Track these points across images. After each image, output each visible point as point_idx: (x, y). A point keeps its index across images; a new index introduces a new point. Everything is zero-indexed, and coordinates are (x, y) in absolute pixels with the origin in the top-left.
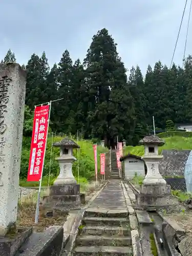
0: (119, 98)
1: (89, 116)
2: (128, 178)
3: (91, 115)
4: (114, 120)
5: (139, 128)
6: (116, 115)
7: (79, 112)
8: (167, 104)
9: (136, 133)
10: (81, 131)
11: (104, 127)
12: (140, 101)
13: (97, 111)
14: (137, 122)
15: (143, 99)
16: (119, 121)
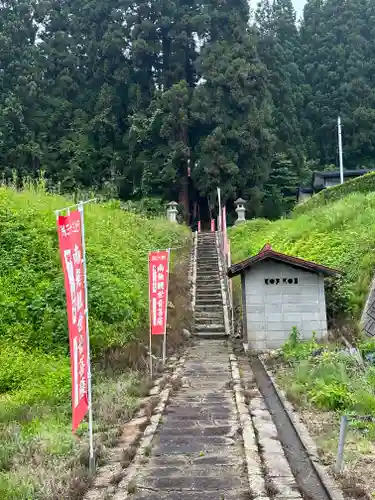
0: (223, 71)
1: (134, 128)
2: (259, 346)
3: (139, 125)
4: (209, 141)
5: (283, 166)
6: (215, 125)
7: (101, 117)
8: (363, 95)
9: (273, 181)
10: (108, 176)
11: (180, 164)
12: (286, 84)
13: (158, 111)
14: (276, 149)
15: (295, 80)
16: (223, 143)
